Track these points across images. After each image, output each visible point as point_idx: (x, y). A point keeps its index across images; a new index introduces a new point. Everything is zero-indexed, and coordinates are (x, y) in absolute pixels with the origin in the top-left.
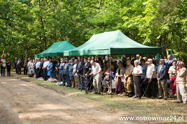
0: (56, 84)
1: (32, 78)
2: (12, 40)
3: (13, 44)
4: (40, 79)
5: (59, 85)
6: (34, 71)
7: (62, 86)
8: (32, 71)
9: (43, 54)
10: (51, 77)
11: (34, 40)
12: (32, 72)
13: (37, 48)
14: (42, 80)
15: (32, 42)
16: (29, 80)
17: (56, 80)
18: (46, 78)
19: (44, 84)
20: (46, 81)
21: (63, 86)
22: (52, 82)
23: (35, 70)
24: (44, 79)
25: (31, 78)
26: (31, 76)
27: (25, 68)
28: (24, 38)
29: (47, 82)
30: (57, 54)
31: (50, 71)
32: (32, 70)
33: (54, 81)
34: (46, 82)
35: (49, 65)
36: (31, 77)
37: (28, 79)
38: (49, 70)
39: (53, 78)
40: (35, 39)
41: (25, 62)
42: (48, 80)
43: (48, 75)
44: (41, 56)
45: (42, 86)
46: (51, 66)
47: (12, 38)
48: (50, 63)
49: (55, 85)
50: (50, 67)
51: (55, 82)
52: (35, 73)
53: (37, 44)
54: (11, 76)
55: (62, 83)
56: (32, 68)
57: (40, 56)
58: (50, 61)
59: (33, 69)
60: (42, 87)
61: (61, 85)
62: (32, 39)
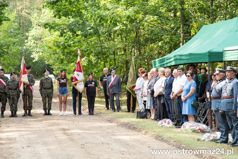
0: (202, 139)
1: (145, 120)
2: (100, 21)
3: (103, 33)
4: (164, 124)
5: (212, 140)
6: (151, 103)
7: (219, 145)
8: (145, 101)
9: (175, 56)
10: (191, 119)
11: (156, 21)
12: (145, 105)
13: (162, 40)
14: (168, 126)
15: (148, 26)
16: (135, 126)
17: (204, 126)
18: (179, 121)
19: (170, 138)
20: (179, 130)
21: (221, 143)
22: (194, 131)
23: (153, 99)
24: (176, 125)
25: (141, 120)
26: (143, 115)
27: (130, 94)
28: (129, 17)
29: (182, 132)
30: (209, 56)
31: (188, 101)
32: (145, 99)
33: (200, 129)
34: (178, 133)
35: (186, 87)
36: (142, 118)
37: (134, 123)
38: (185, 101)
39: (196, 120)
40: (156, 17)
41: (130, 79)
42: (182, 127)
43: (183, 113)
44: (168, 61)
45: (166, 141)
46: (191, 88)
47: (98, 17)
48: (190, 80)
49: (198, 140)
50: (188, 91)
51: (203, 132)
52: (152, 108)
53: (163, 29)
54: (97, 114)
55: (218, 134)
56: (146, 94)
57: (167, 63)
58: (188, 74)
59: (149, 96)
60: (164, 144)
61: (215, 140)
62: (150, 18)
